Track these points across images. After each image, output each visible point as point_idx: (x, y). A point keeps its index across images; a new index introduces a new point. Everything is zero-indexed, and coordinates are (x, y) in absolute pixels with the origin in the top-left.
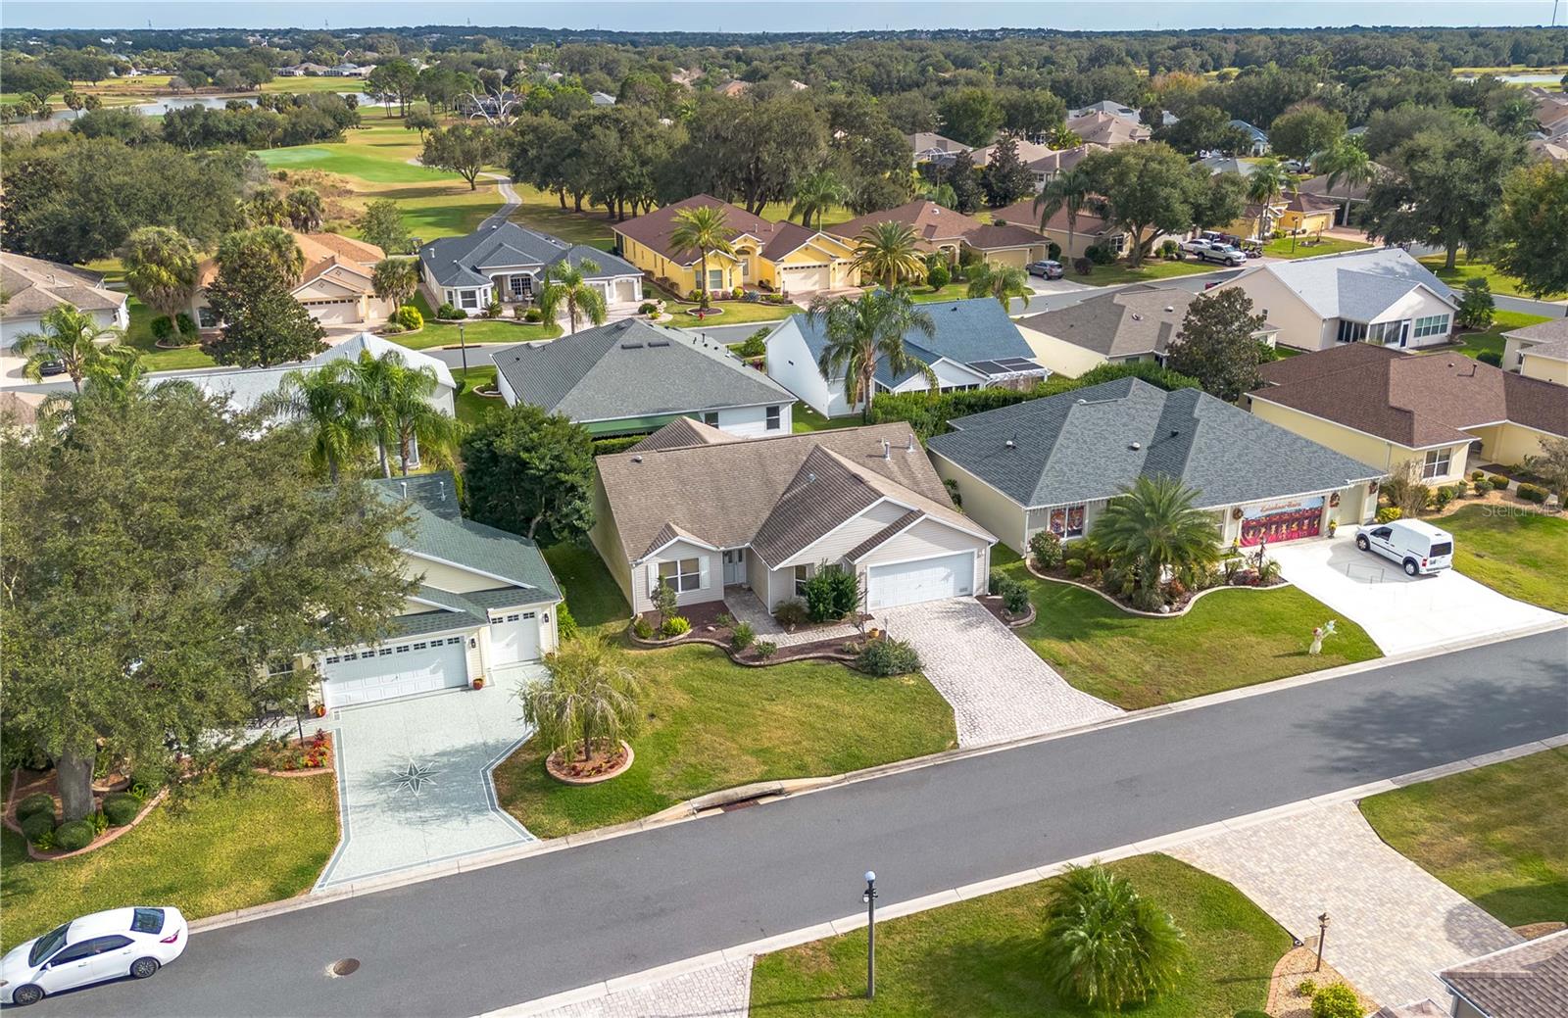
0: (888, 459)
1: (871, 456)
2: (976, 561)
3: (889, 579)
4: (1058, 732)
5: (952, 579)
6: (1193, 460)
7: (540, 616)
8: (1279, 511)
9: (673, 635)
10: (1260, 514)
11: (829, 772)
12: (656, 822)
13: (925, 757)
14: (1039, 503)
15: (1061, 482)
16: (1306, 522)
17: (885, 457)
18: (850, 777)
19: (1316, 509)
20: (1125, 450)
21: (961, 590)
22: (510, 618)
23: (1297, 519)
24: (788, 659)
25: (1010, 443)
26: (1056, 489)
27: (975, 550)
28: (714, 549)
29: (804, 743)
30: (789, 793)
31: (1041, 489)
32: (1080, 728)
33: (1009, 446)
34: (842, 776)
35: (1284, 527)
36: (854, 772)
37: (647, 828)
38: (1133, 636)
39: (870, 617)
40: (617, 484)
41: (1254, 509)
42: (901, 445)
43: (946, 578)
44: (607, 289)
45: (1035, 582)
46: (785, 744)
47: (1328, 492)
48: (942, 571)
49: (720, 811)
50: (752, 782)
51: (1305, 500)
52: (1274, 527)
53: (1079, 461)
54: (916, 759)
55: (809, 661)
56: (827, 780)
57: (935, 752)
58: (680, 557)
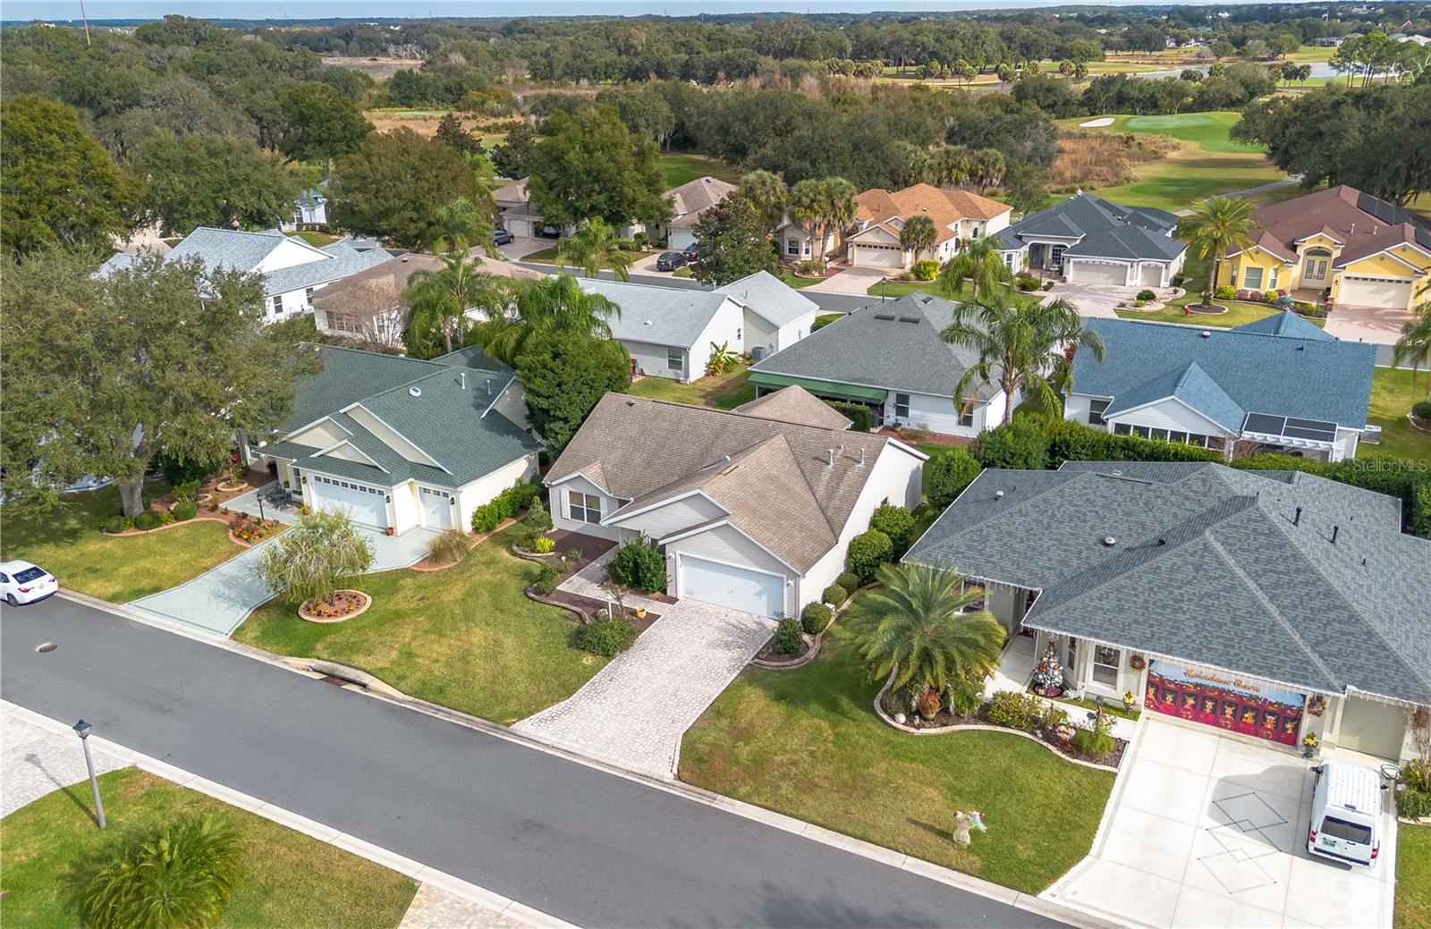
0: (832, 466)
1: (816, 458)
2: (785, 589)
3: (701, 573)
5: (764, 597)
6: (1130, 578)
7: (450, 498)
8: (1220, 686)
9: (533, 551)
10: (1184, 678)
11: (412, 692)
12: (285, 662)
13: (478, 719)
15: (970, 548)
16: (1270, 718)
17: (830, 463)
18: (414, 702)
19: (1290, 707)
20: (1092, 540)
21: (776, 613)
22: (434, 492)
23: (1253, 709)
25: (1001, 493)
29: (436, 665)
30: (370, 690)
33: (999, 496)
34: (413, 699)
35: (1229, 711)
37: (275, 663)
38: (834, 726)
41: (1174, 667)
43: (759, 594)
44: (1129, 270)
46: (429, 658)
47: (1311, 692)
48: (754, 586)
49: (317, 676)
50: (364, 668)
51: (1271, 689)
52: (1209, 705)
53: (1021, 533)
54: (470, 717)
55: (566, 611)
56: (400, 695)
57: (488, 720)
58: (585, 491)
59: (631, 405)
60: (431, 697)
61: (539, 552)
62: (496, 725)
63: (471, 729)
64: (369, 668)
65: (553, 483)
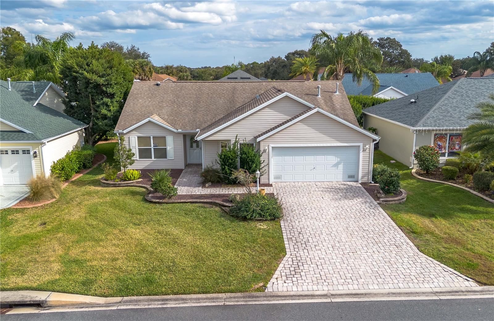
0: (320, 96)
1: (307, 94)
2: (361, 154)
3: (289, 159)
4: (389, 294)
5: (341, 167)
7: (32, 153)
11: (111, 292)
13: (220, 295)
14: (424, 126)
17: (317, 95)
18: (126, 302)
21: (350, 177)
22: (13, 152)
24: (182, 201)
25: (413, 100)
26: (440, 119)
27: (361, 145)
28: (175, 130)
29: (119, 262)
30: (51, 307)
31: (428, 118)
32: (417, 294)
33: (412, 102)
34: (119, 299)
36: (135, 298)
39: (270, 185)
40: (138, 94)
42: (331, 90)
43: (336, 165)
45: (415, 181)
46: (102, 259)
48: (332, 159)
50: (27, 289)
54: (209, 295)
55: (197, 204)
56: (101, 300)
57: (232, 292)
58: (151, 133)
59: (157, 85)
60: (144, 290)
61: (130, 180)
62: (247, 294)
63: (224, 305)
64: (35, 285)
65: (125, 132)
